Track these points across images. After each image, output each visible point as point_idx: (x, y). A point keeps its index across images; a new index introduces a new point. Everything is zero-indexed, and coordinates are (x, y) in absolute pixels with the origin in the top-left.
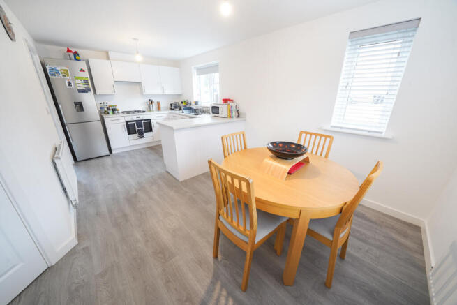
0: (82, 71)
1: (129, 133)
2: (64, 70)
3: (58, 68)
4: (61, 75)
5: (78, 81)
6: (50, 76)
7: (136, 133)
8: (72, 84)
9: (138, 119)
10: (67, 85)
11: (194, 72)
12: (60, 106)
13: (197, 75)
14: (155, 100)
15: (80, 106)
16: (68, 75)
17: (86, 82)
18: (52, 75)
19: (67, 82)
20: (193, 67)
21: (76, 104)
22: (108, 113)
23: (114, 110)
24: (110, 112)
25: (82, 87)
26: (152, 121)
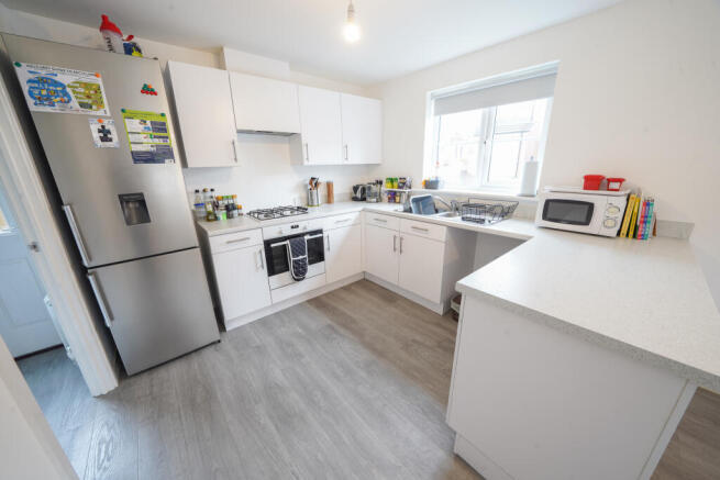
0: (147, 90)
1: (272, 271)
2: (86, 86)
3: (66, 78)
4: (75, 103)
5: (134, 124)
6: (30, 102)
7: (286, 269)
8: (114, 135)
9: (295, 232)
10: (96, 136)
11: (431, 107)
12: (67, 209)
13: (437, 113)
14: (323, 179)
15: (136, 207)
16: (100, 104)
17: (159, 128)
18: (40, 100)
19: (94, 127)
20: (429, 93)
21: (124, 199)
22: (216, 218)
23: (230, 209)
24: (222, 215)
25: (147, 144)
26: (325, 235)
